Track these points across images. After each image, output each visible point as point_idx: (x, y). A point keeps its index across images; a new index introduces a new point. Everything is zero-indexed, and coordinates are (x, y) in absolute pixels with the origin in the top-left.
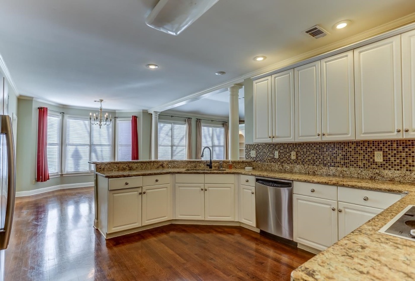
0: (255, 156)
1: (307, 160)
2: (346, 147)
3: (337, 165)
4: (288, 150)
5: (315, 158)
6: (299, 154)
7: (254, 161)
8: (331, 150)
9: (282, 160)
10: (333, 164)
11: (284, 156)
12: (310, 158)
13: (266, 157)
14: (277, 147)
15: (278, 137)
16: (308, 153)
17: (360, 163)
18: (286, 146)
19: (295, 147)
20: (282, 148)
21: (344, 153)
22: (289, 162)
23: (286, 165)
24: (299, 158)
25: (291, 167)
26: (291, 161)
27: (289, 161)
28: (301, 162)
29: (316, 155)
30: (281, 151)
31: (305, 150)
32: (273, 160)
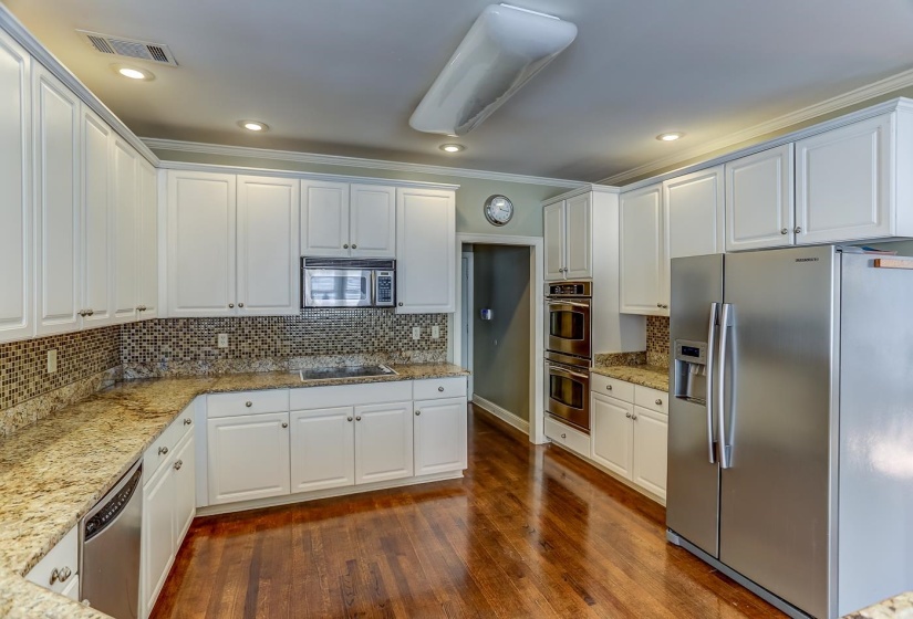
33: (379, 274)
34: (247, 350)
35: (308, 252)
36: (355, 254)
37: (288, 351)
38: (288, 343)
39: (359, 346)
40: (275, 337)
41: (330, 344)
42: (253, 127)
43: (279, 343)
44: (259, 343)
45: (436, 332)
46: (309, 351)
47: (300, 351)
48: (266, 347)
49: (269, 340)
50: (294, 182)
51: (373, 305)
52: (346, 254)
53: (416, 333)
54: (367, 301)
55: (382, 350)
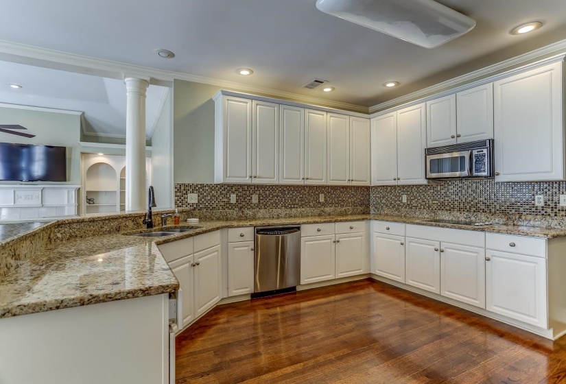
0: (196, 202)
1: (269, 203)
2: (303, 191)
3: (296, 206)
4: (248, 192)
5: (277, 201)
6: (261, 198)
7: (194, 209)
8: (291, 192)
9: (240, 205)
10: (293, 206)
11: (243, 200)
12: (272, 201)
13: (217, 202)
14: (234, 189)
15: (259, 177)
16: (271, 196)
17: (311, 204)
18: (246, 188)
19: (256, 189)
20: (241, 190)
21: (301, 196)
22: (249, 207)
23: (246, 211)
24: (261, 201)
25: (254, 213)
26: (253, 205)
27: (249, 205)
28: (263, 207)
29: (279, 198)
30: (239, 194)
31: (268, 192)
32: (228, 205)
33: (475, 152)
34: (415, 205)
35: (432, 145)
36: (460, 141)
37: (436, 207)
38: (435, 202)
39: (483, 207)
40: (429, 198)
41: (462, 205)
42: (391, 85)
43: (431, 202)
44: (421, 201)
45: (565, 200)
46: (448, 208)
47: (443, 208)
48: (424, 203)
49: (425, 200)
50: (423, 105)
51: (470, 177)
52: (453, 142)
53: (540, 200)
54: (466, 173)
55: (504, 212)
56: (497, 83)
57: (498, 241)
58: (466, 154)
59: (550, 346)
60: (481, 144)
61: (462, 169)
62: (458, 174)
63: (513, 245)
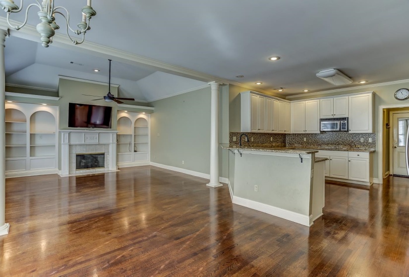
26: (252, 142)
33: (342, 122)
34: (310, 142)
35: (322, 117)
36: (335, 117)
37: (320, 143)
42: (306, 91)
44: (313, 140)
45: (370, 140)
46: (326, 143)
47: (324, 143)
48: (315, 142)
49: (316, 140)
50: (318, 100)
51: (340, 131)
52: (332, 117)
53: (362, 140)
54: (338, 129)
55: (349, 144)
56: (350, 97)
57: (353, 154)
58: (338, 122)
59: (369, 188)
60: (344, 119)
61: (337, 128)
62: (334, 130)
63: (358, 155)
